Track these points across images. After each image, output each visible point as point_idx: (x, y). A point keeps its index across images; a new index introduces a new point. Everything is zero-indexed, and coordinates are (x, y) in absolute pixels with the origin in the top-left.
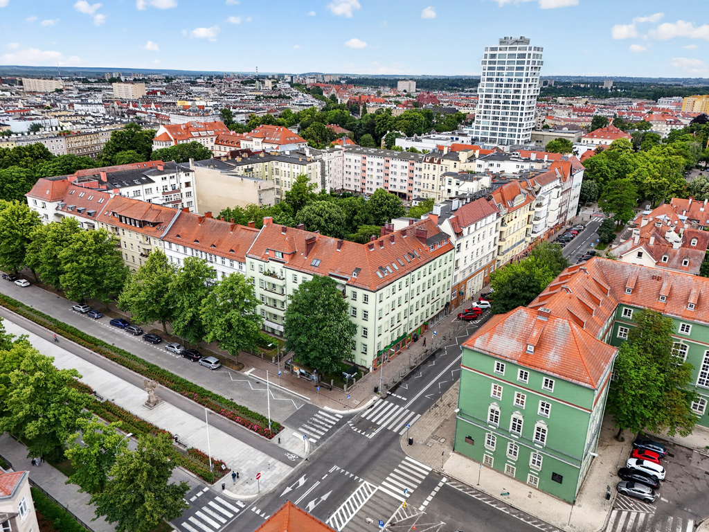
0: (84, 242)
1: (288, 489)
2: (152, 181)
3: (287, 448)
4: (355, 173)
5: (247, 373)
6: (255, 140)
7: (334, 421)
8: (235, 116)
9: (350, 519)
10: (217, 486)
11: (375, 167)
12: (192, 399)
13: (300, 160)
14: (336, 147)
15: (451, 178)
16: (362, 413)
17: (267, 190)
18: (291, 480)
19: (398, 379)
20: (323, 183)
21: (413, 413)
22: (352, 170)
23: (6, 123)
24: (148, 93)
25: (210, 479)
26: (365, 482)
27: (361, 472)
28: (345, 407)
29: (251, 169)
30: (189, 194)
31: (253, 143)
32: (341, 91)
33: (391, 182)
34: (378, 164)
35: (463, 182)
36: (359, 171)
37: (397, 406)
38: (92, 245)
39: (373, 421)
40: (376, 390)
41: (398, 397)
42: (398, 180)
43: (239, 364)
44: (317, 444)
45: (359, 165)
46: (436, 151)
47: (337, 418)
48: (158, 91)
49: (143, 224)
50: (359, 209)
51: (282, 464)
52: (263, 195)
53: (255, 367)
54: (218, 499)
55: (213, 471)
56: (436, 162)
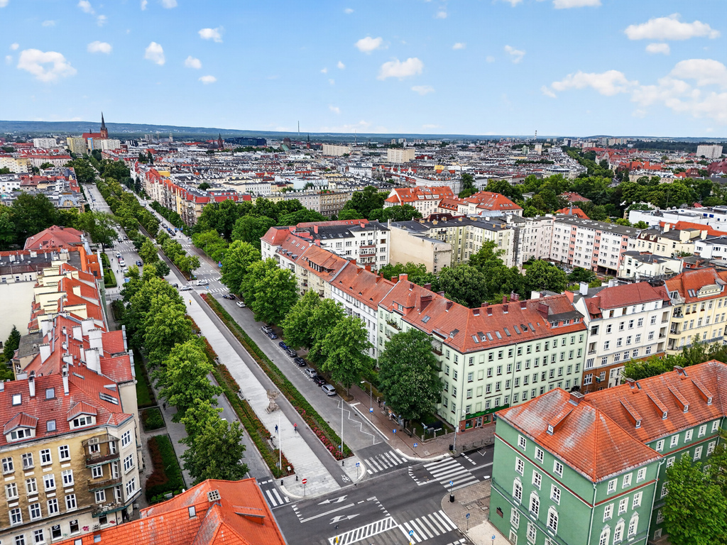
0: (272, 278)
1: (328, 501)
2: (352, 236)
3: (346, 471)
4: (564, 244)
5: (352, 405)
6: (470, 205)
7: (398, 462)
8: (474, 181)
9: (360, 539)
10: (278, 482)
11: (585, 239)
12: (300, 414)
13: (494, 226)
14: (547, 215)
15: (631, 257)
16: (426, 463)
17: (444, 252)
18: (334, 495)
19: (479, 446)
20: (516, 250)
21: (474, 477)
22: (561, 240)
23: (291, 181)
24: (416, 158)
25: (277, 474)
26: (391, 517)
27: (392, 509)
28: (415, 455)
29: (445, 232)
30: (383, 250)
31: (468, 208)
32: (615, 156)
33: (601, 257)
34: (589, 236)
35: (641, 263)
36: (567, 242)
37: (463, 467)
38: (276, 280)
39: (431, 473)
40: (451, 448)
41: (470, 460)
42: (609, 255)
43: (349, 396)
44: (371, 476)
45: (568, 235)
46: (657, 228)
47: (402, 461)
48: (426, 155)
49: (322, 269)
50: (510, 278)
51: (335, 482)
52: (439, 256)
53: (361, 402)
54: (274, 490)
55: (282, 468)
56: (653, 239)
